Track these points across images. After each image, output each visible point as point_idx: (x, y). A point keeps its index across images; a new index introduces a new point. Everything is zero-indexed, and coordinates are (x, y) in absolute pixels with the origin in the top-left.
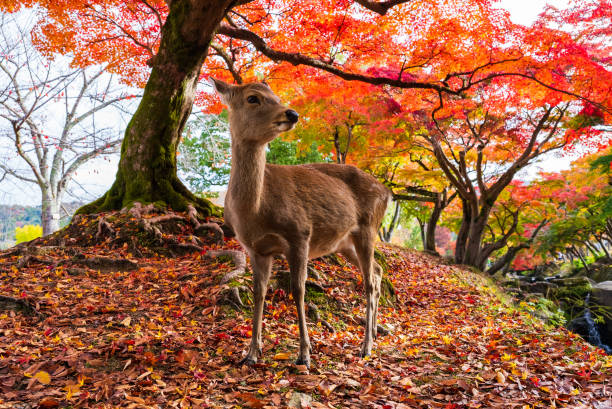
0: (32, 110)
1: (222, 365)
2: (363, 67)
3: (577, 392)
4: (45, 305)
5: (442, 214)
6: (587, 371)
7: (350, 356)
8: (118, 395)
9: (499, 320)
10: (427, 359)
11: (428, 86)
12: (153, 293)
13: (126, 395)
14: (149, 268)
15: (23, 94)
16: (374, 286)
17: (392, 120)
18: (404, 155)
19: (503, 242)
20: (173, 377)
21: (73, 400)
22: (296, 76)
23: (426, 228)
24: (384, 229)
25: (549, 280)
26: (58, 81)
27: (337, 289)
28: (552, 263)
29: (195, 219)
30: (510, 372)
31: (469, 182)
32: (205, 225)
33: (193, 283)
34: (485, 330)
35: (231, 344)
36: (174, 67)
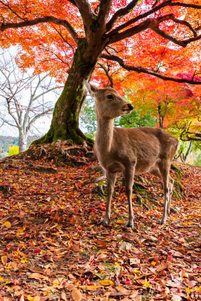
0: (15, 93)
1: (90, 224)
2: (175, 73)
4: (13, 189)
7: (154, 224)
8: (40, 236)
10: (194, 228)
12: (63, 185)
13: (44, 237)
14: (62, 172)
15: (12, 85)
16: (169, 189)
17: (189, 100)
18: (194, 117)
20: (67, 228)
21: (20, 237)
22: (140, 78)
27: (152, 188)
29: (86, 149)
32: (91, 152)
33: (81, 182)
35: (96, 214)
36: (79, 75)
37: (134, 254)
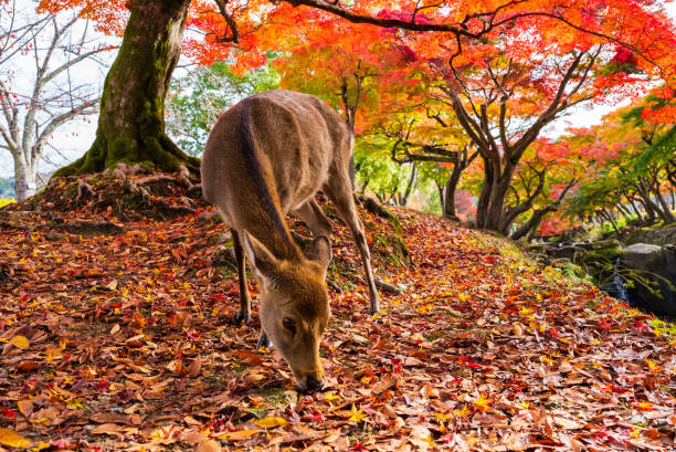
1: (218, 325)
2: (374, 10)
3: (597, 342)
4: (20, 270)
5: (463, 175)
6: (608, 322)
7: (358, 314)
8: (104, 357)
9: (519, 278)
10: (440, 315)
11: (445, 28)
12: (141, 256)
13: (113, 357)
14: (136, 232)
17: (407, 70)
18: (419, 109)
19: (528, 205)
20: (164, 338)
21: (55, 363)
22: (297, 21)
23: (444, 193)
24: (399, 194)
26: (24, 31)
27: (345, 249)
28: (581, 228)
29: (187, 180)
30: (528, 325)
31: (491, 139)
32: (198, 185)
33: (186, 245)
34: (503, 287)
35: (228, 304)
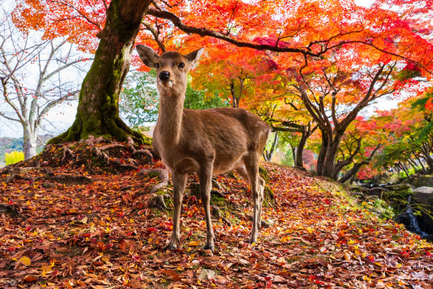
0: (15, 70)
1: (152, 250)
2: (251, 38)
3: (400, 266)
4: (26, 209)
5: (308, 140)
6: (408, 251)
7: (242, 243)
8: (78, 273)
9: (347, 216)
10: (296, 244)
11: (297, 51)
12: (103, 199)
13: (85, 273)
14: (100, 182)
15: (8, 58)
16: (258, 193)
17: (272, 75)
18: (281, 99)
19: (350, 160)
20: (117, 259)
21: (47, 276)
22: (203, 44)
23: (296, 151)
24: (267, 151)
25: (383, 186)
27: (233, 195)
28: (384, 174)
29: (133, 147)
30: (354, 252)
31: (326, 118)
32: (139, 151)
33: (131, 193)
34: (336, 223)
35: (158, 235)
36: (116, 39)
37: (220, 284)
